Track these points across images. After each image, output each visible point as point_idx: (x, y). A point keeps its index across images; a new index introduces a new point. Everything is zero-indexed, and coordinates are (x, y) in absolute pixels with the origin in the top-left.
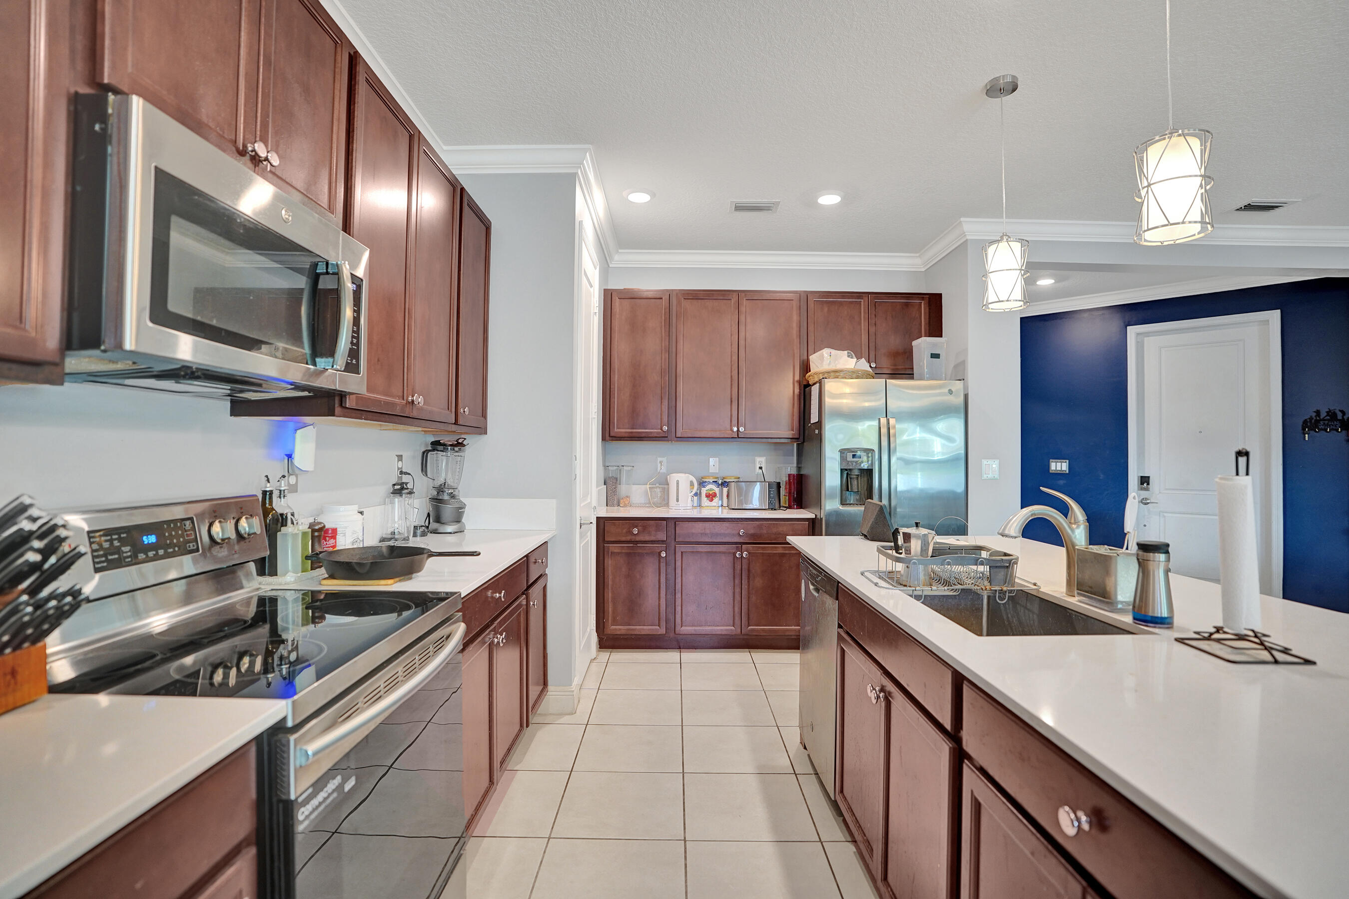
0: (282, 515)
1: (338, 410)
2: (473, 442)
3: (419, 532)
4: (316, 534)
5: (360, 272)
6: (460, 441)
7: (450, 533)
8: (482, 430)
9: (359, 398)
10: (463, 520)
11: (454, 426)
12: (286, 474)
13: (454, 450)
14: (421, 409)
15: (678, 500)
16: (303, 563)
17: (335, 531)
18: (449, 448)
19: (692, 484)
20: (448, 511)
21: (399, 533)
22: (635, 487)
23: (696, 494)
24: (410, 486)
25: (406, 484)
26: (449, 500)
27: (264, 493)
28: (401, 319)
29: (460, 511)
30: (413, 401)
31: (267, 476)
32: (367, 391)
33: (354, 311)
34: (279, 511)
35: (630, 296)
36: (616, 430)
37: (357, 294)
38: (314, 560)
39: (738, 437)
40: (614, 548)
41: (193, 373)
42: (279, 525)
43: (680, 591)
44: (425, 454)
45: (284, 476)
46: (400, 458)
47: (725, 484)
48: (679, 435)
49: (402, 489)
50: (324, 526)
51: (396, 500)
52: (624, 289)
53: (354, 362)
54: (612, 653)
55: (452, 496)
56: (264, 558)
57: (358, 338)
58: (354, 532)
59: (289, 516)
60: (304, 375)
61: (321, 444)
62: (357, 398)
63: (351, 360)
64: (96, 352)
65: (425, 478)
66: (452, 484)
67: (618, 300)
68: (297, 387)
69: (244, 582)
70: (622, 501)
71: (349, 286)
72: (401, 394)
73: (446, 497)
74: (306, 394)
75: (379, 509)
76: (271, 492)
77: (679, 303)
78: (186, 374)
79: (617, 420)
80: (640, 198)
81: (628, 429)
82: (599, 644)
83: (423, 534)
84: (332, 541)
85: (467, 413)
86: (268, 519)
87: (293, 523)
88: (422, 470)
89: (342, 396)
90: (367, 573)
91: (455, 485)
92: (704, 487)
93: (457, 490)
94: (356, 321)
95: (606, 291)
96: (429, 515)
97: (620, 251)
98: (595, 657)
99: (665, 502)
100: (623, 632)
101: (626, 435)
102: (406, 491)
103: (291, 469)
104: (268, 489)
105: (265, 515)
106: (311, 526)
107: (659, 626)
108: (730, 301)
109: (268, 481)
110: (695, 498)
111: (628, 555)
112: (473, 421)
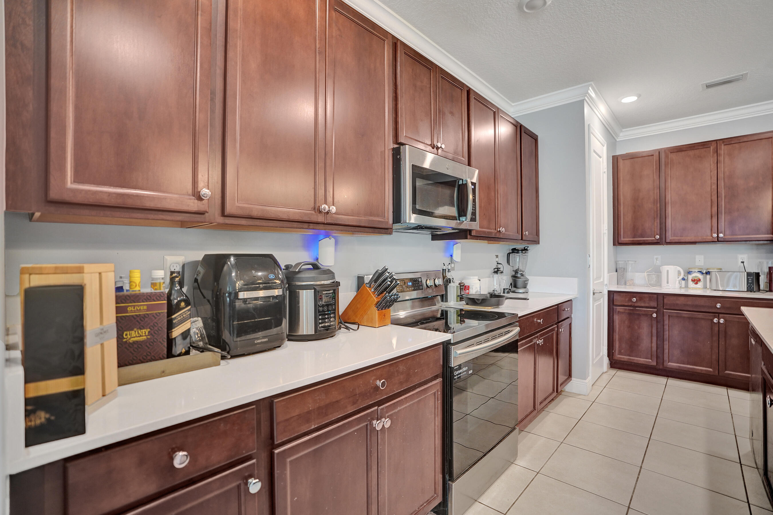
0: (449, 279)
1: (469, 236)
2: (533, 249)
3: (506, 291)
4: (462, 287)
5: (474, 180)
6: (526, 248)
7: (521, 293)
8: (536, 242)
9: (477, 231)
10: (528, 287)
11: (521, 241)
12: (450, 263)
13: (522, 252)
14: (504, 234)
15: (668, 283)
16: (457, 299)
17: (469, 287)
18: (520, 251)
19: (679, 273)
20: (520, 282)
21: (496, 291)
22: (637, 274)
23: (683, 279)
24: (501, 269)
25: (500, 268)
26: (520, 277)
27: (443, 269)
28: (493, 195)
29: (526, 282)
30: (500, 231)
31: (444, 263)
32: (479, 228)
33: (473, 196)
34: (448, 277)
35: (632, 157)
36: (623, 239)
37: (474, 190)
38: (461, 298)
39: (718, 240)
40: (619, 309)
41: (422, 227)
42: (448, 283)
43: (668, 340)
44: (509, 254)
45: (450, 264)
46: (497, 256)
47: (708, 273)
48: (668, 241)
49: (498, 270)
50: (465, 284)
51: (495, 275)
52: (627, 153)
53: (474, 217)
54: (618, 371)
55: (522, 275)
56: (443, 295)
57: (475, 207)
58: (476, 288)
59: (452, 279)
60: (456, 224)
61: (463, 251)
62: (476, 231)
63: (473, 217)
64: (400, 224)
65: (509, 266)
66: (522, 269)
67: (621, 161)
68: (454, 229)
69: (437, 304)
70: (627, 282)
71: (470, 187)
72: (495, 228)
73: (519, 275)
74: (457, 231)
75: (487, 279)
76: (445, 270)
77: (667, 156)
78: (420, 228)
79: (623, 233)
80: (630, 99)
81: (631, 238)
82: (610, 365)
83: (508, 293)
84: (467, 291)
85: (527, 234)
86: (445, 280)
87: (453, 282)
88: (507, 262)
89: (470, 231)
90: (480, 303)
91: (523, 270)
92: (690, 274)
93: (524, 272)
94: (474, 201)
95: (613, 157)
96: (511, 284)
97: (623, 130)
98: (606, 371)
99: (659, 283)
100: (625, 360)
101: (630, 242)
102: (500, 272)
103: (452, 261)
104: (444, 268)
105: (444, 278)
106: (459, 284)
107: (651, 359)
108: (709, 149)
109: (444, 265)
110: (683, 282)
111: (630, 314)
112: (531, 238)
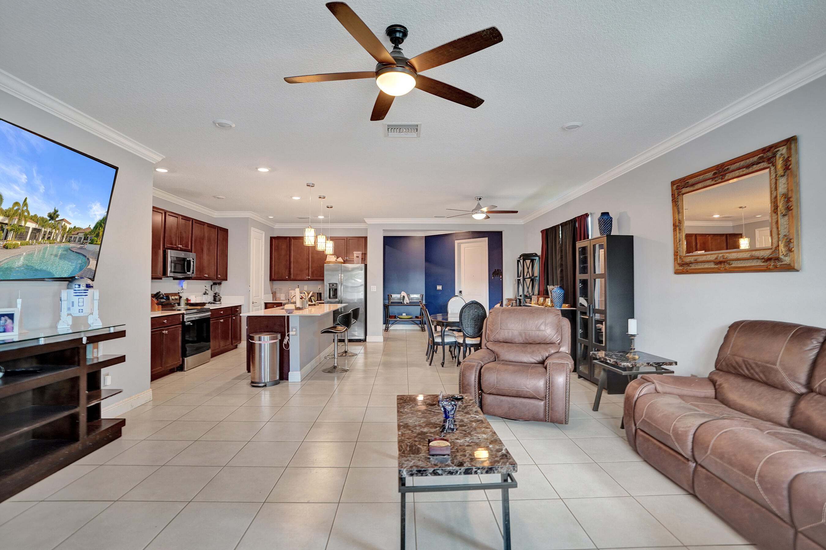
1: (191, 279)
2: (224, 283)
6: (221, 282)
7: (218, 303)
8: (226, 279)
10: (221, 301)
11: (219, 279)
13: (219, 285)
16: (185, 304)
20: (217, 299)
21: (206, 301)
22: (282, 295)
24: (208, 292)
26: (218, 296)
29: (221, 298)
30: (206, 276)
32: (196, 275)
36: (275, 278)
39: (308, 279)
44: (212, 286)
46: (206, 287)
48: (291, 279)
50: (189, 298)
51: (205, 295)
57: (194, 268)
58: (194, 300)
59: (182, 297)
61: (187, 285)
62: (194, 277)
63: (193, 272)
65: (212, 291)
66: (218, 292)
67: (275, 240)
70: (277, 299)
72: (203, 275)
75: (200, 297)
77: (291, 241)
79: (274, 275)
81: (279, 278)
83: (211, 303)
84: (190, 301)
86: (179, 297)
93: (220, 294)
94: (193, 265)
95: (270, 238)
96: (213, 300)
97: (276, 224)
103: (183, 289)
109: (179, 291)
112: (222, 278)
